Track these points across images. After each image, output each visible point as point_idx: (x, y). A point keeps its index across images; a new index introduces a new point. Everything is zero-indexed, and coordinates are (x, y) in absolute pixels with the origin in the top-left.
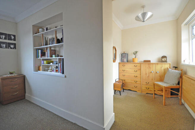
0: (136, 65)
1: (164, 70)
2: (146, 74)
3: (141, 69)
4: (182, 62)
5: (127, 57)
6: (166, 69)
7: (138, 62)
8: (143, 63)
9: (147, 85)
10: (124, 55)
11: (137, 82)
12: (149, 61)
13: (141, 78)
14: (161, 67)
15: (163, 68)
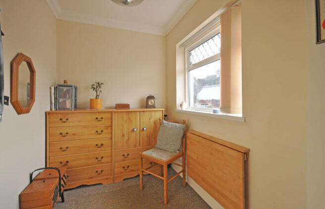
0: (99, 117)
1: (155, 122)
2: (123, 135)
3: (111, 126)
4: (178, 108)
5: (74, 96)
6: (157, 121)
7: (104, 110)
8: (114, 110)
9: (124, 160)
10: (65, 89)
11: (103, 160)
12: (127, 106)
13: (111, 146)
14: (150, 119)
15: (152, 120)
